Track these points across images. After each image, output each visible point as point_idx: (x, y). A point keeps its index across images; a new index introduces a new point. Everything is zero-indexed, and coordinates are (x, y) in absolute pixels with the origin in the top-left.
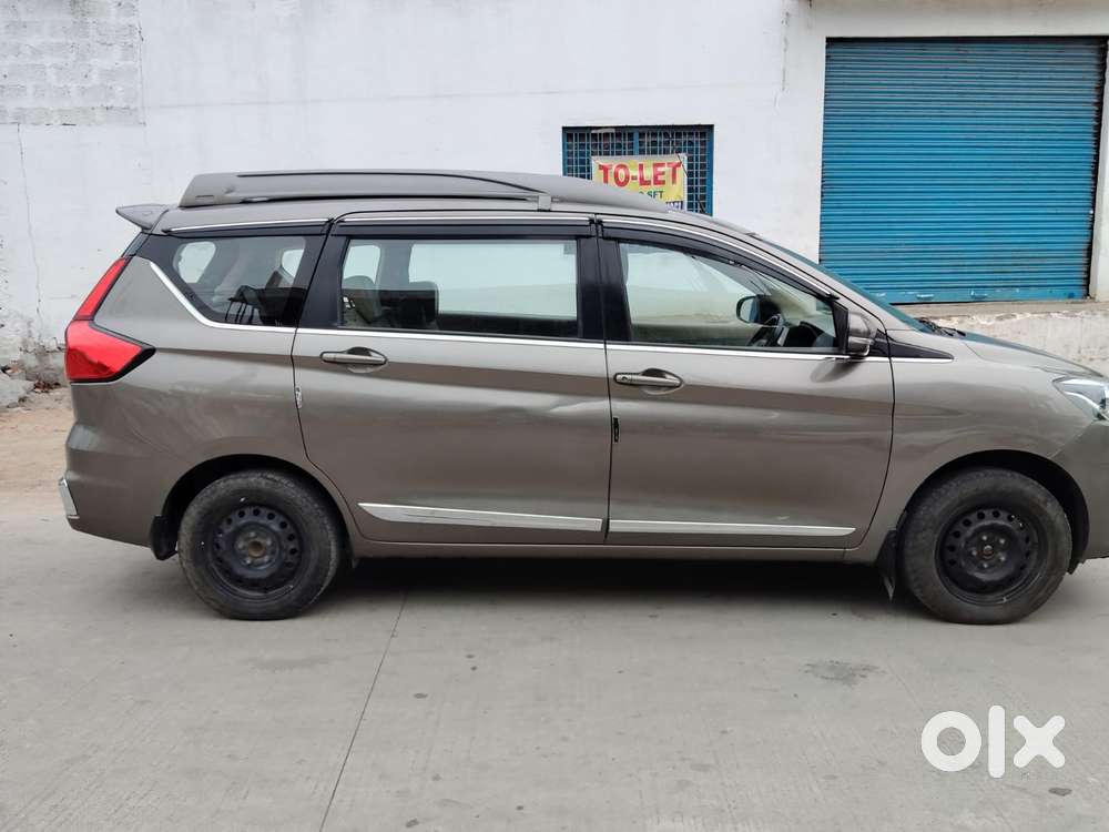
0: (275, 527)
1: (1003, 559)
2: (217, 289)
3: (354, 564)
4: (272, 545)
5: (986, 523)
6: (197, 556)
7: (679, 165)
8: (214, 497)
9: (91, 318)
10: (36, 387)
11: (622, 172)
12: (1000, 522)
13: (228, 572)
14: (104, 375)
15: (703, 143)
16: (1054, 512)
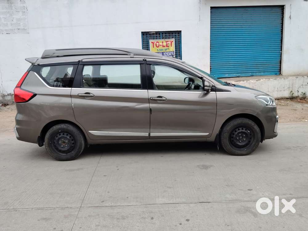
0: (68, 137)
1: (245, 140)
2: (51, 78)
3: (88, 146)
4: (68, 142)
5: (240, 131)
6: (49, 145)
7: (173, 41)
8: (53, 130)
9: (20, 87)
10: (2, 105)
11: (157, 44)
12: (244, 131)
13: (57, 149)
14: (24, 101)
15: (179, 36)
16: (256, 128)
